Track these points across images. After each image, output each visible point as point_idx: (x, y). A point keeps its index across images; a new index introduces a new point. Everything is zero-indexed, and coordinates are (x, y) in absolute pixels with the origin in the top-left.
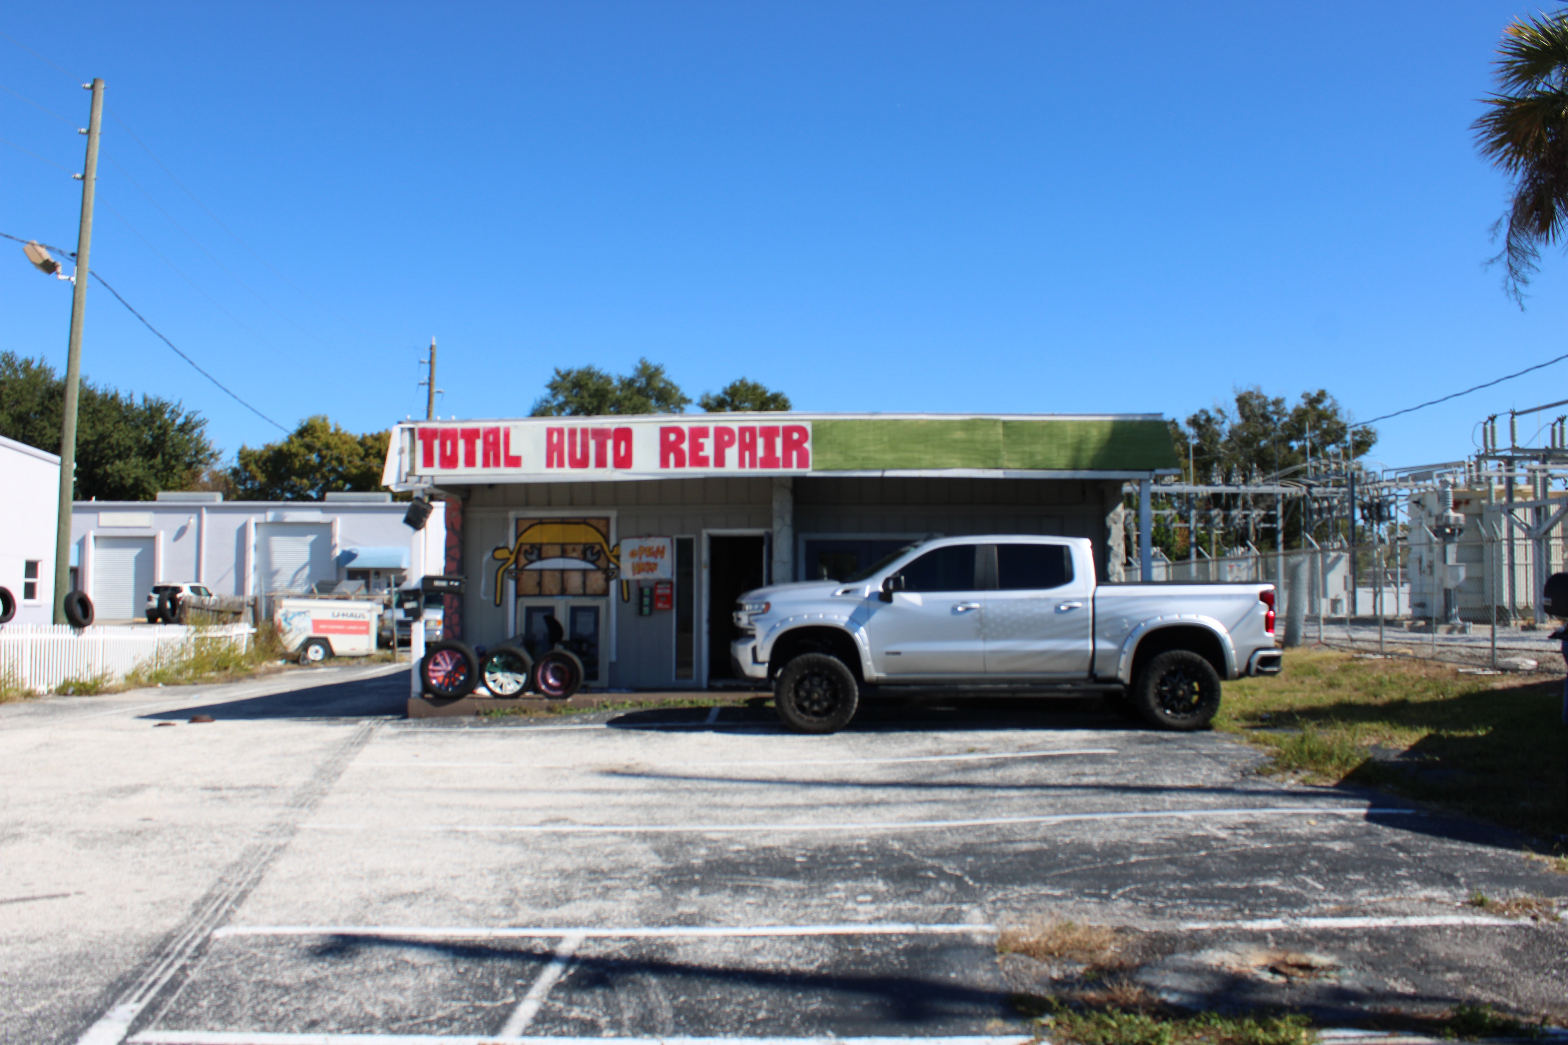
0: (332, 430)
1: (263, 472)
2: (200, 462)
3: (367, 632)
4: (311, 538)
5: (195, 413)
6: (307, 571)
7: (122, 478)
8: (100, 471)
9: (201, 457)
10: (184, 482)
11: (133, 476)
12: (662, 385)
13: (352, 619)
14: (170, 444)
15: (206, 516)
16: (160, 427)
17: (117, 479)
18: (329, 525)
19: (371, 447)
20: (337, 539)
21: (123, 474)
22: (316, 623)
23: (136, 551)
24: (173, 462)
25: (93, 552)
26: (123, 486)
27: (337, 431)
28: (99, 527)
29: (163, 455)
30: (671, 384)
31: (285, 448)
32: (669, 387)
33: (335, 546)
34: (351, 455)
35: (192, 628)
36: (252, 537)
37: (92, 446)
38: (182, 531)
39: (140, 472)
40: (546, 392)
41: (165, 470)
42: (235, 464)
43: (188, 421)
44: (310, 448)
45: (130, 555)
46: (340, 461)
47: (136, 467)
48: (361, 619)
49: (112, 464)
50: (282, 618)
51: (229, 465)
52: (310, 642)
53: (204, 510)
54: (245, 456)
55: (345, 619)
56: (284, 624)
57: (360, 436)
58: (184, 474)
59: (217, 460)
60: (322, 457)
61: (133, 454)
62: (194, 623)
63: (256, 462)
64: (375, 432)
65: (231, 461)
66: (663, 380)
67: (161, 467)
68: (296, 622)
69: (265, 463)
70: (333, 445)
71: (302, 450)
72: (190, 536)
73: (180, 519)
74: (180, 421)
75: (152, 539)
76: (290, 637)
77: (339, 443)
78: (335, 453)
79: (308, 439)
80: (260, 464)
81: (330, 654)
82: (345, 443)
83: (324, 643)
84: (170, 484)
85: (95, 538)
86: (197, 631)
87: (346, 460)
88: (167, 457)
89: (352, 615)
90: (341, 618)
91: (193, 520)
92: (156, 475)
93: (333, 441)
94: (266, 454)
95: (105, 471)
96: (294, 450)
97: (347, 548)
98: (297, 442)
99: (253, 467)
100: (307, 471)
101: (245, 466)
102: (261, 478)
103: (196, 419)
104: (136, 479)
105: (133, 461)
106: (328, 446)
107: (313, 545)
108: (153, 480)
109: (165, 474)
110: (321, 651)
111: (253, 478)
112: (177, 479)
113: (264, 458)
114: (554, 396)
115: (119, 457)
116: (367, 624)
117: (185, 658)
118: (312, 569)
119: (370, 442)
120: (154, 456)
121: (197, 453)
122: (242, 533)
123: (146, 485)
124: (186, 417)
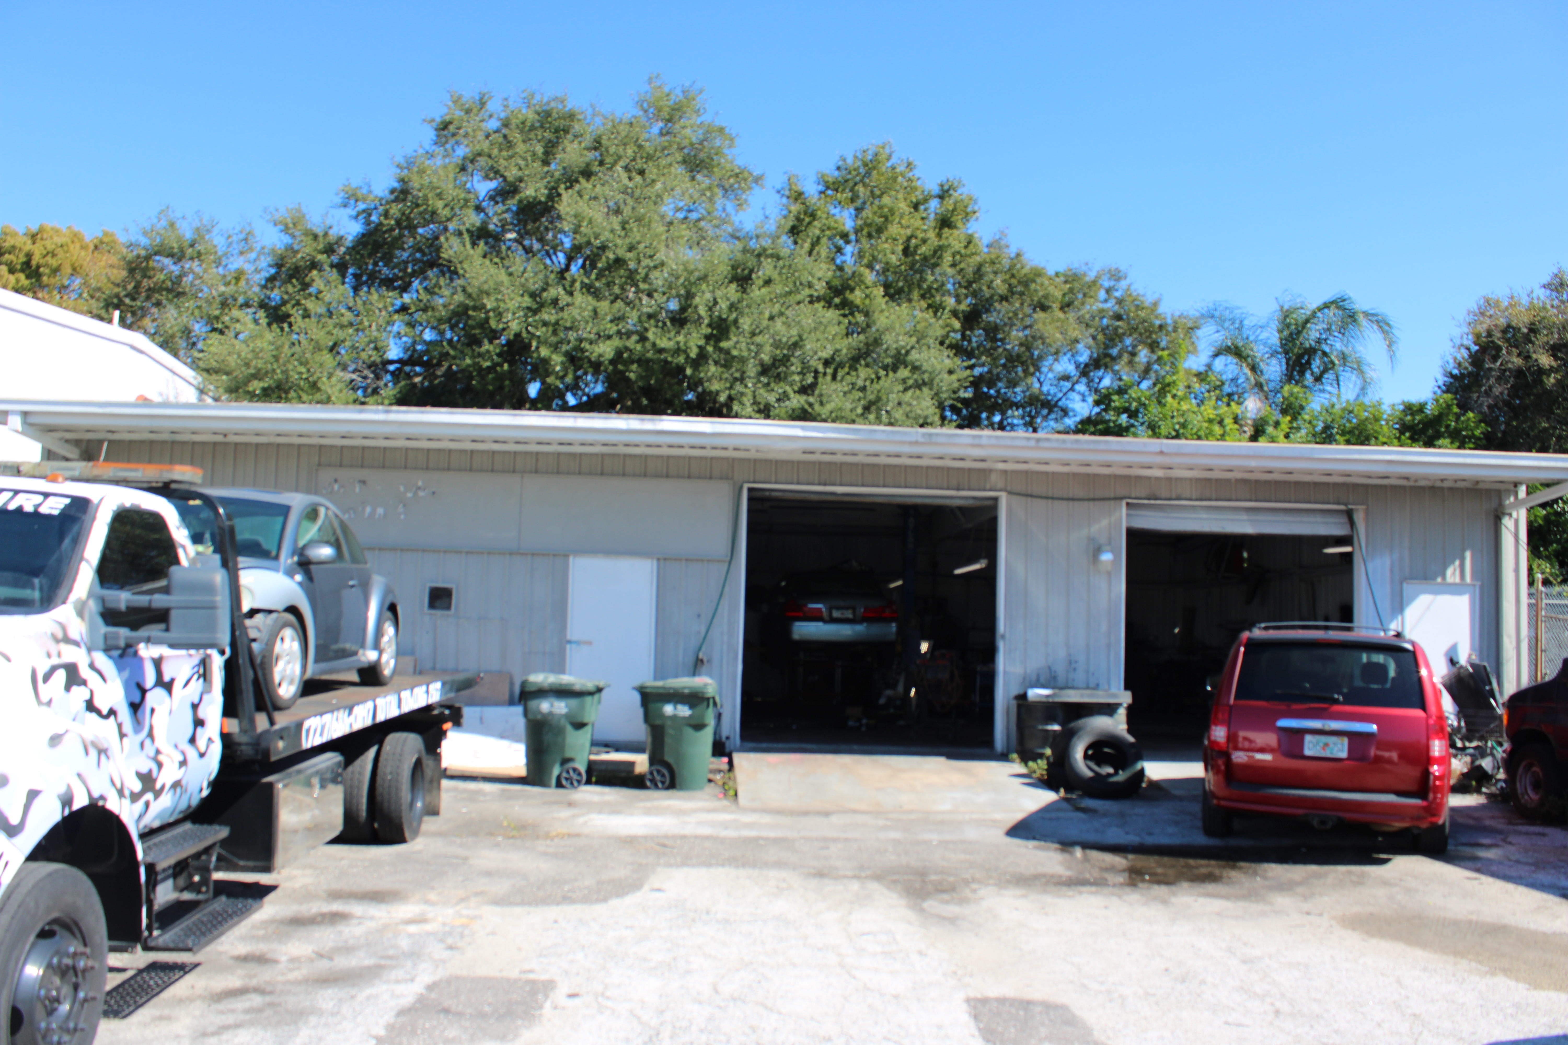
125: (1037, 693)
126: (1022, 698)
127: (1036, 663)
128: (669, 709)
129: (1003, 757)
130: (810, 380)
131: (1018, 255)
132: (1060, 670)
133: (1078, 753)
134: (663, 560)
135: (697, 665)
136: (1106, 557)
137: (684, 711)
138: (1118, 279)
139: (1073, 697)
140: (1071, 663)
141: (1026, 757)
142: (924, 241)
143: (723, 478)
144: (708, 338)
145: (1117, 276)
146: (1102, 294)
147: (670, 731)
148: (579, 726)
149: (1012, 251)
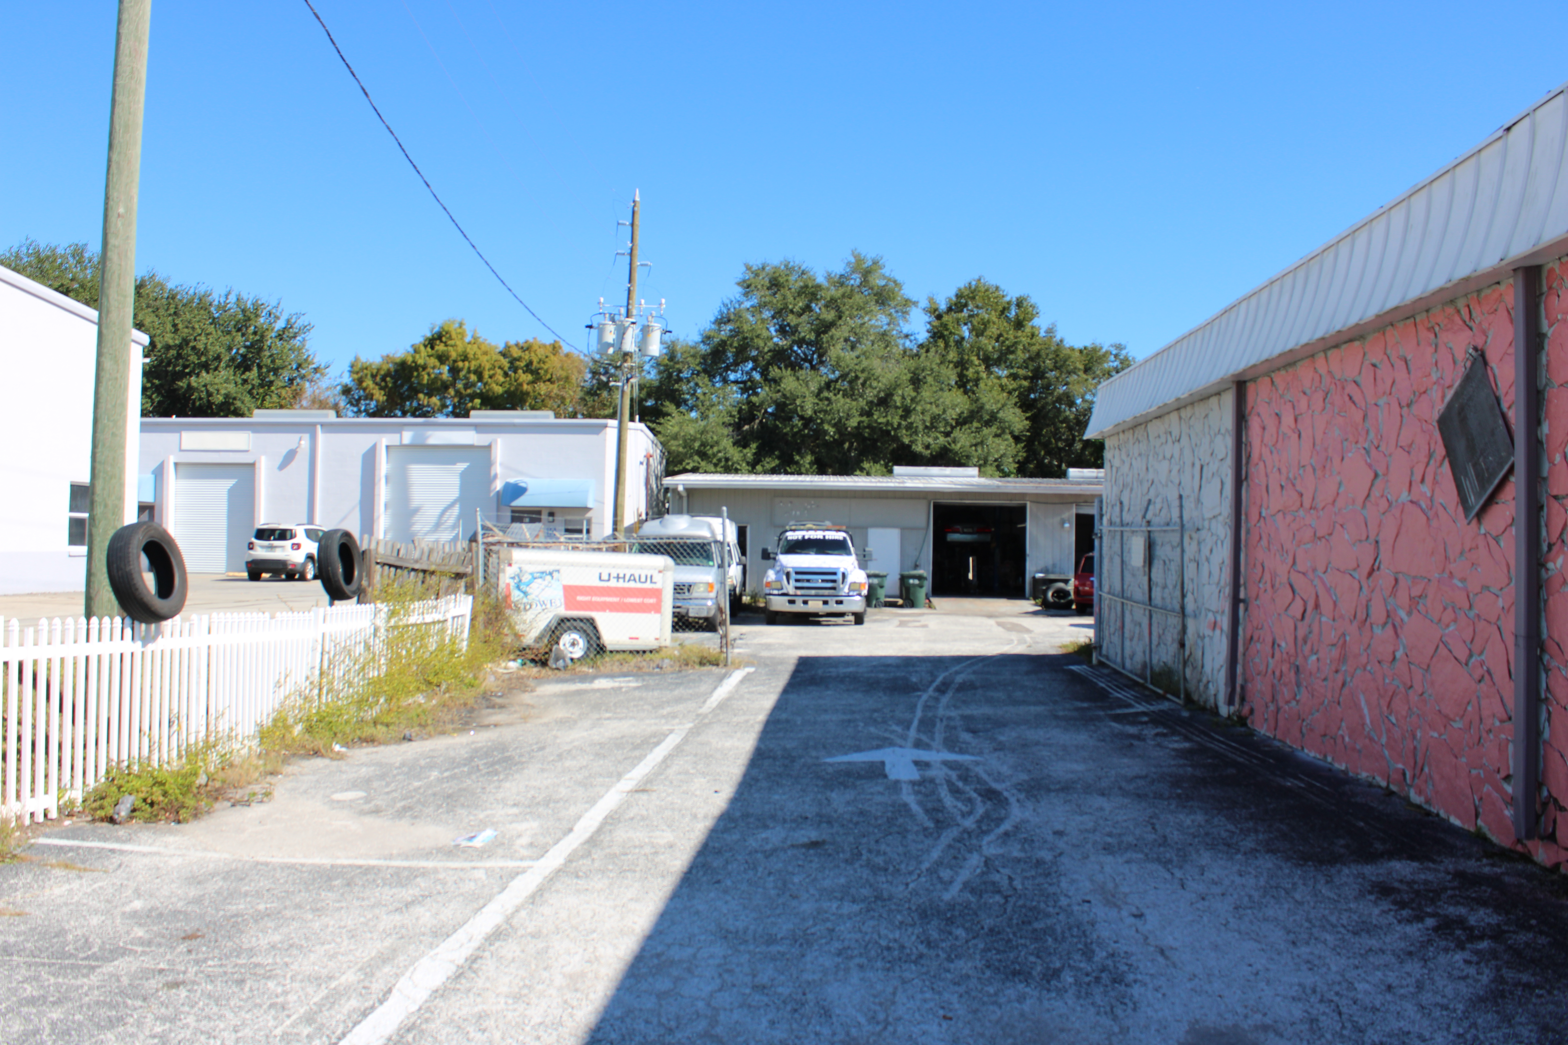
0: (468, 338)
1: (381, 388)
2: (303, 377)
3: (657, 608)
4: (462, 466)
5: (299, 315)
6: (456, 510)
7: (209, 394)
8: (182, 384)
9: (303, 372)
10: (283, 402)
11: (223, 392)
12: (882, 283)
13: (632, 585)
14: (267, 353)
15: (321, 437)
16: (255, 333)
17: (204, 395)
18: (488, 448)
19: (519, 359)
20: (498, 469)
21: (211, 389)
22: (570, 592)
23: (230, 483)
24: (272, 377)
25: (173, 483)
26: (210, 404)
27: (475, 339)
28: (181, 450)
29: (260, 367)
30: (895, 282)
31: (410, 359)
32: (892, 284)
33: (496, 476)
34: (493, 367)
35: (383, 607)
36: (383, 466)
37: (173, 352)
38: (290, 456)
39: (231, 388)
40: (736, 292)
41: (261, 386)
42: (347, 380)
43: (289, 326)
44: (442, 358)
45: (222, 487)
46: (479, 374)
47: (227, 381)
48: (648, 585)
49: (198, 375)
50: (512, 584)
51: (338, 381)
52: (563, 624)
53: (319, 428)
54: (359, 372)
55: (621, 584)
56: (516, 595)
57: (501, 347)
58: (283, 392)
59: (323, 375)
60: (454, 371)
61: (223, 364)
62: (385, 596)
63: (374, 376)
64: (521, 341)
65: (341, 377)
66: (884, 277)
67: (257, 382)
68: (536, 590)
69: (383, 379)
70: (471, 356)
71: (433, 361)
72: (301, 462)
73: (288, 440)
74: (280, 325)
75: (251, 466)
76: (529, 616)
77: (479, 353)
78: (473, 365)
79: (440, 347)
80: (378, 379)
81: (597, 648)
82: (485, 353)
83: (589, 628)
84: (266, 403)
85: (176, 465)
86: (392, 614)
87: (486, 375)
88: (264, 370)
89: (632, 578)
90: (613, 583)
91: (305, 443)
92: (250, 392)
93: (471, 351)
94: (385, 367)
95: (189, 385)
96: (421, 362)
97: (512, 480)
98: (424, 352)
99: (369, 383)
100: (437, 388)
101: (360, 381)
102: (380, 396)
103: (300, 323)
104: (227, 396)
105: (224, 373)
106: (465, 358)
107: (464, 476)
108: (247, 398)
109: (261, 391)
110: (582, 643)
111: (370, 397)
112: (275, 398)
113: (382, 372)
114: (746, 294)
115: (206, 366)
116: (657, 593)
117: (373, 674)
118: (461, 508)
119: (516, 353)
120: (248, 369)
121: (299, 366)
122: (370, 459)
123: (238, 404)
124: (288, 321)
125: (1040, 575)
126: (1034, 578)
127: (1041, 565)
128: (911, 581)
129: (1028, 599)
130: (949, 429)
131: (1061, 341)
132: (1050, 568)
133: (1050, 594)
134: (903, 529)
135: (916, 567)
136: (1067, 525)
137: (916, 582)
138: (1121, 349)
139: (1052, 577)
140: (1054, 565)
141: (1035, 599)
142: (1007, 339)
143: (924, 498)
144: (901, 417)
145: (1119, 347)
146: (1112, 358)
147: (912, 590)
148: (882, 587)
149: (1058, 338)
